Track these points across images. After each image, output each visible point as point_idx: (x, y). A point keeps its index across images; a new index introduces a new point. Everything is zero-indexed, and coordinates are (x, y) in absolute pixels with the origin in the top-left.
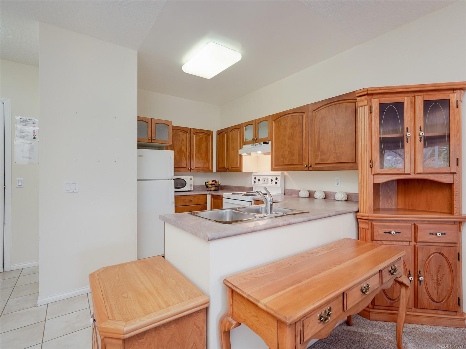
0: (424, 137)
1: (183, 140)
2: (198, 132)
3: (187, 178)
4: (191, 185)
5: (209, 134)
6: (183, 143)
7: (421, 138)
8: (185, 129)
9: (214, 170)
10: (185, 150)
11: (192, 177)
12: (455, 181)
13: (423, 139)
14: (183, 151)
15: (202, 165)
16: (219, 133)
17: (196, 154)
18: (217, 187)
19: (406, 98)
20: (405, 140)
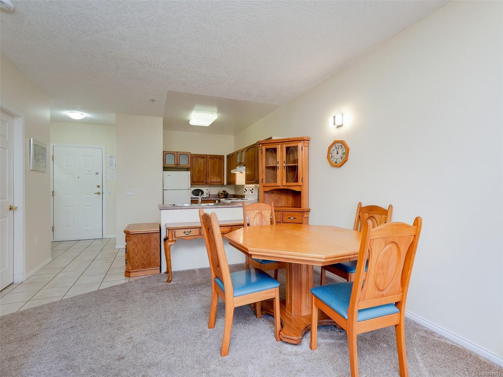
0: (286, 166)
1: (202, 163)
2: (213, 157)
3: (204, 189)
4: (207, 194)
5: (221, 158)
6: (201, 165)
7: (284, 167)
8: (203, 156)
9: (225, 184)
10: (203, 170)
11: (208, 188)
12: (302, 190)
13: (285, 167)
14: (202, 171)
15: (216, 180)
16: (228, 157)
17: (211, 173)
18: (226, 195)
19: (278, 146)
20: (277, 168)
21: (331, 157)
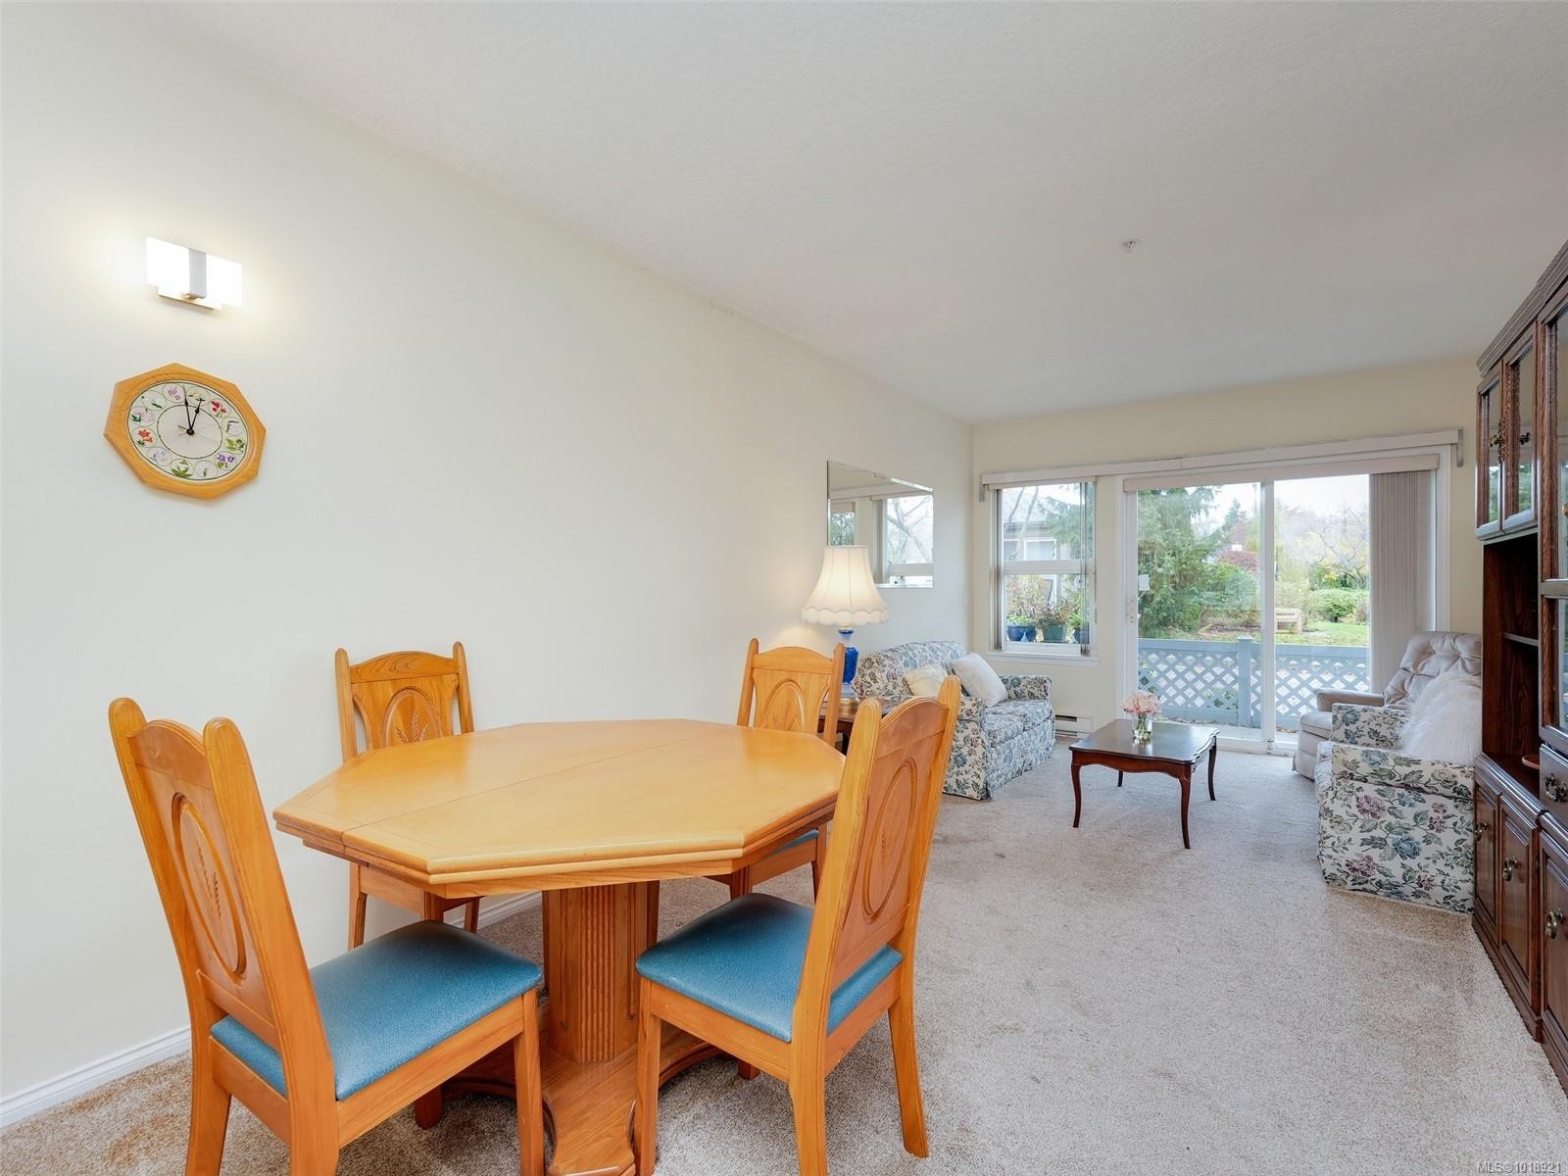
21: (137, 438)
